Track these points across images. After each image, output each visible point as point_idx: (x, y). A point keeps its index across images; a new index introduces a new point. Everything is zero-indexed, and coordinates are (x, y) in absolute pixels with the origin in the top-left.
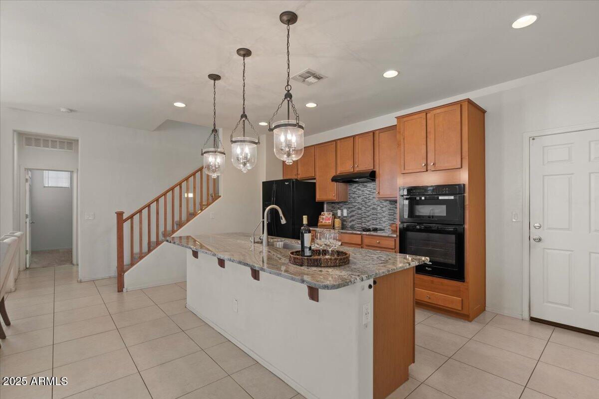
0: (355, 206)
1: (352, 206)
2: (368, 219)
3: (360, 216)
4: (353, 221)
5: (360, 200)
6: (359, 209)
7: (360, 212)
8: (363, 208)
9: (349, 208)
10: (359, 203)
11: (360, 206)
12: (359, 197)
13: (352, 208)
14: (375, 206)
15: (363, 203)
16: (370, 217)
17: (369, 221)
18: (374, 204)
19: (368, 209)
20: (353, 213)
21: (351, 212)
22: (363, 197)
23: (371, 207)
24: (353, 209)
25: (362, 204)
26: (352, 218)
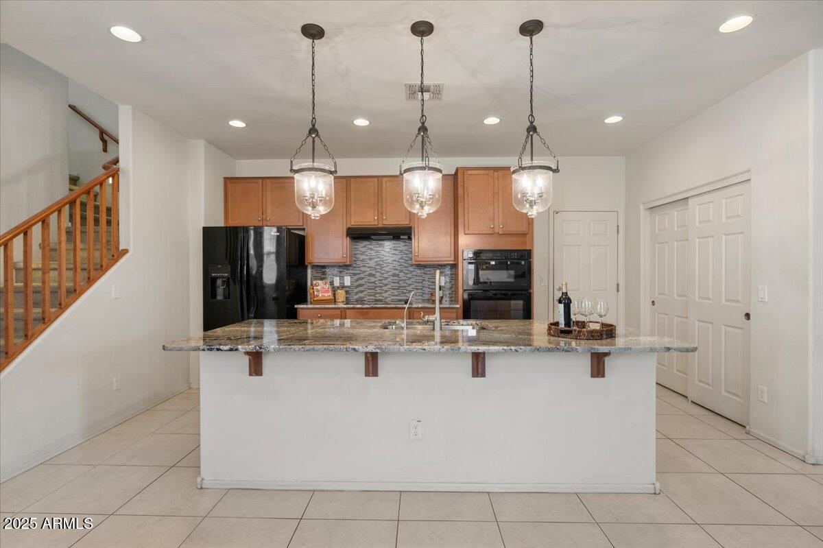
0: (364, 272)
1: (359, 272)
2: (385, 288)
3: (373, 285)
4: (362, 292)
5: (372, 263)
6: (370, 275)
7: (372, 279)
8: (378, 275)
9: (355, 274)
10: (371, 267)
11: (373, 272)
12: (370, 259)
13: (359, 274)
14: (397, 272)
15: (378, 267)
16: (389, 286)
17: (386, 291)
18: (396, 269)
19: (385, 275)
20: (361, 282)
21: (357, 280)
22: (377, 260)
23: (391, 273)
24: (362, 276)
25: (376, 269)
26: (361, 288)
